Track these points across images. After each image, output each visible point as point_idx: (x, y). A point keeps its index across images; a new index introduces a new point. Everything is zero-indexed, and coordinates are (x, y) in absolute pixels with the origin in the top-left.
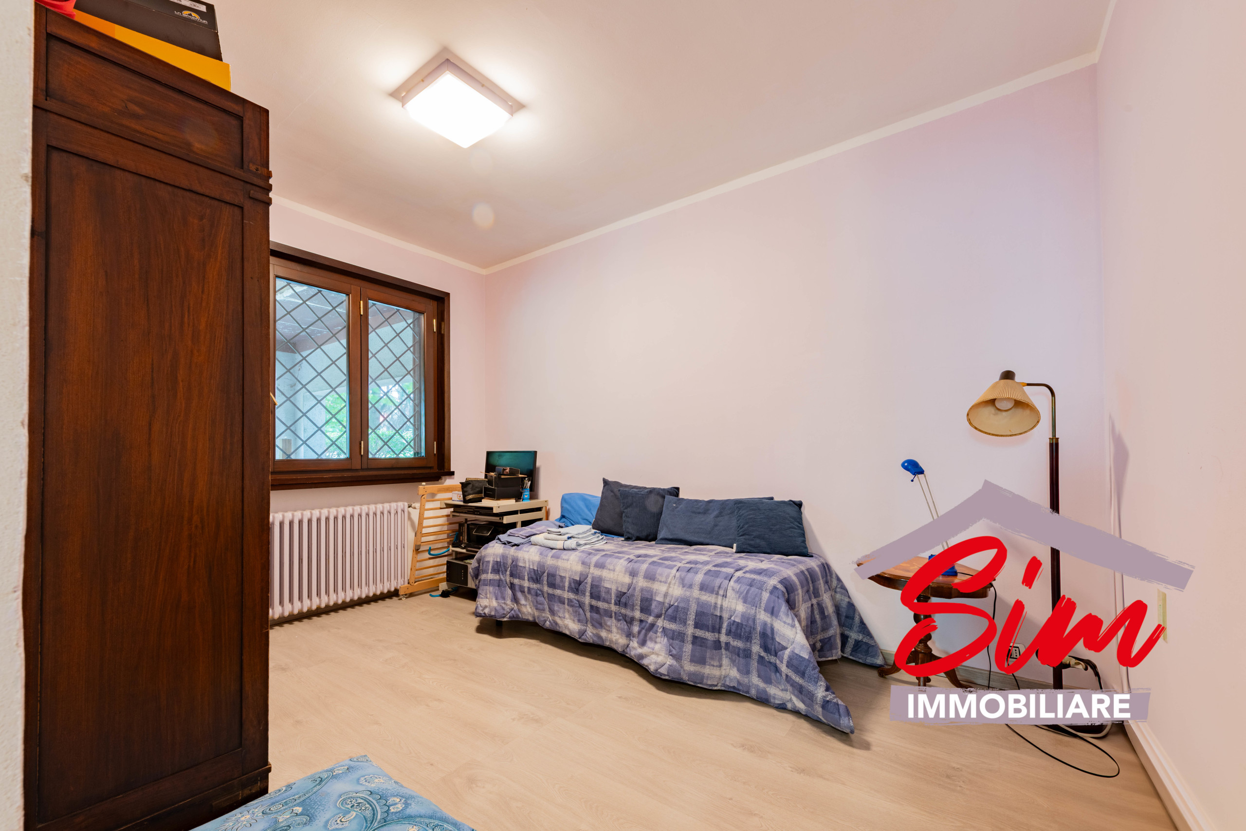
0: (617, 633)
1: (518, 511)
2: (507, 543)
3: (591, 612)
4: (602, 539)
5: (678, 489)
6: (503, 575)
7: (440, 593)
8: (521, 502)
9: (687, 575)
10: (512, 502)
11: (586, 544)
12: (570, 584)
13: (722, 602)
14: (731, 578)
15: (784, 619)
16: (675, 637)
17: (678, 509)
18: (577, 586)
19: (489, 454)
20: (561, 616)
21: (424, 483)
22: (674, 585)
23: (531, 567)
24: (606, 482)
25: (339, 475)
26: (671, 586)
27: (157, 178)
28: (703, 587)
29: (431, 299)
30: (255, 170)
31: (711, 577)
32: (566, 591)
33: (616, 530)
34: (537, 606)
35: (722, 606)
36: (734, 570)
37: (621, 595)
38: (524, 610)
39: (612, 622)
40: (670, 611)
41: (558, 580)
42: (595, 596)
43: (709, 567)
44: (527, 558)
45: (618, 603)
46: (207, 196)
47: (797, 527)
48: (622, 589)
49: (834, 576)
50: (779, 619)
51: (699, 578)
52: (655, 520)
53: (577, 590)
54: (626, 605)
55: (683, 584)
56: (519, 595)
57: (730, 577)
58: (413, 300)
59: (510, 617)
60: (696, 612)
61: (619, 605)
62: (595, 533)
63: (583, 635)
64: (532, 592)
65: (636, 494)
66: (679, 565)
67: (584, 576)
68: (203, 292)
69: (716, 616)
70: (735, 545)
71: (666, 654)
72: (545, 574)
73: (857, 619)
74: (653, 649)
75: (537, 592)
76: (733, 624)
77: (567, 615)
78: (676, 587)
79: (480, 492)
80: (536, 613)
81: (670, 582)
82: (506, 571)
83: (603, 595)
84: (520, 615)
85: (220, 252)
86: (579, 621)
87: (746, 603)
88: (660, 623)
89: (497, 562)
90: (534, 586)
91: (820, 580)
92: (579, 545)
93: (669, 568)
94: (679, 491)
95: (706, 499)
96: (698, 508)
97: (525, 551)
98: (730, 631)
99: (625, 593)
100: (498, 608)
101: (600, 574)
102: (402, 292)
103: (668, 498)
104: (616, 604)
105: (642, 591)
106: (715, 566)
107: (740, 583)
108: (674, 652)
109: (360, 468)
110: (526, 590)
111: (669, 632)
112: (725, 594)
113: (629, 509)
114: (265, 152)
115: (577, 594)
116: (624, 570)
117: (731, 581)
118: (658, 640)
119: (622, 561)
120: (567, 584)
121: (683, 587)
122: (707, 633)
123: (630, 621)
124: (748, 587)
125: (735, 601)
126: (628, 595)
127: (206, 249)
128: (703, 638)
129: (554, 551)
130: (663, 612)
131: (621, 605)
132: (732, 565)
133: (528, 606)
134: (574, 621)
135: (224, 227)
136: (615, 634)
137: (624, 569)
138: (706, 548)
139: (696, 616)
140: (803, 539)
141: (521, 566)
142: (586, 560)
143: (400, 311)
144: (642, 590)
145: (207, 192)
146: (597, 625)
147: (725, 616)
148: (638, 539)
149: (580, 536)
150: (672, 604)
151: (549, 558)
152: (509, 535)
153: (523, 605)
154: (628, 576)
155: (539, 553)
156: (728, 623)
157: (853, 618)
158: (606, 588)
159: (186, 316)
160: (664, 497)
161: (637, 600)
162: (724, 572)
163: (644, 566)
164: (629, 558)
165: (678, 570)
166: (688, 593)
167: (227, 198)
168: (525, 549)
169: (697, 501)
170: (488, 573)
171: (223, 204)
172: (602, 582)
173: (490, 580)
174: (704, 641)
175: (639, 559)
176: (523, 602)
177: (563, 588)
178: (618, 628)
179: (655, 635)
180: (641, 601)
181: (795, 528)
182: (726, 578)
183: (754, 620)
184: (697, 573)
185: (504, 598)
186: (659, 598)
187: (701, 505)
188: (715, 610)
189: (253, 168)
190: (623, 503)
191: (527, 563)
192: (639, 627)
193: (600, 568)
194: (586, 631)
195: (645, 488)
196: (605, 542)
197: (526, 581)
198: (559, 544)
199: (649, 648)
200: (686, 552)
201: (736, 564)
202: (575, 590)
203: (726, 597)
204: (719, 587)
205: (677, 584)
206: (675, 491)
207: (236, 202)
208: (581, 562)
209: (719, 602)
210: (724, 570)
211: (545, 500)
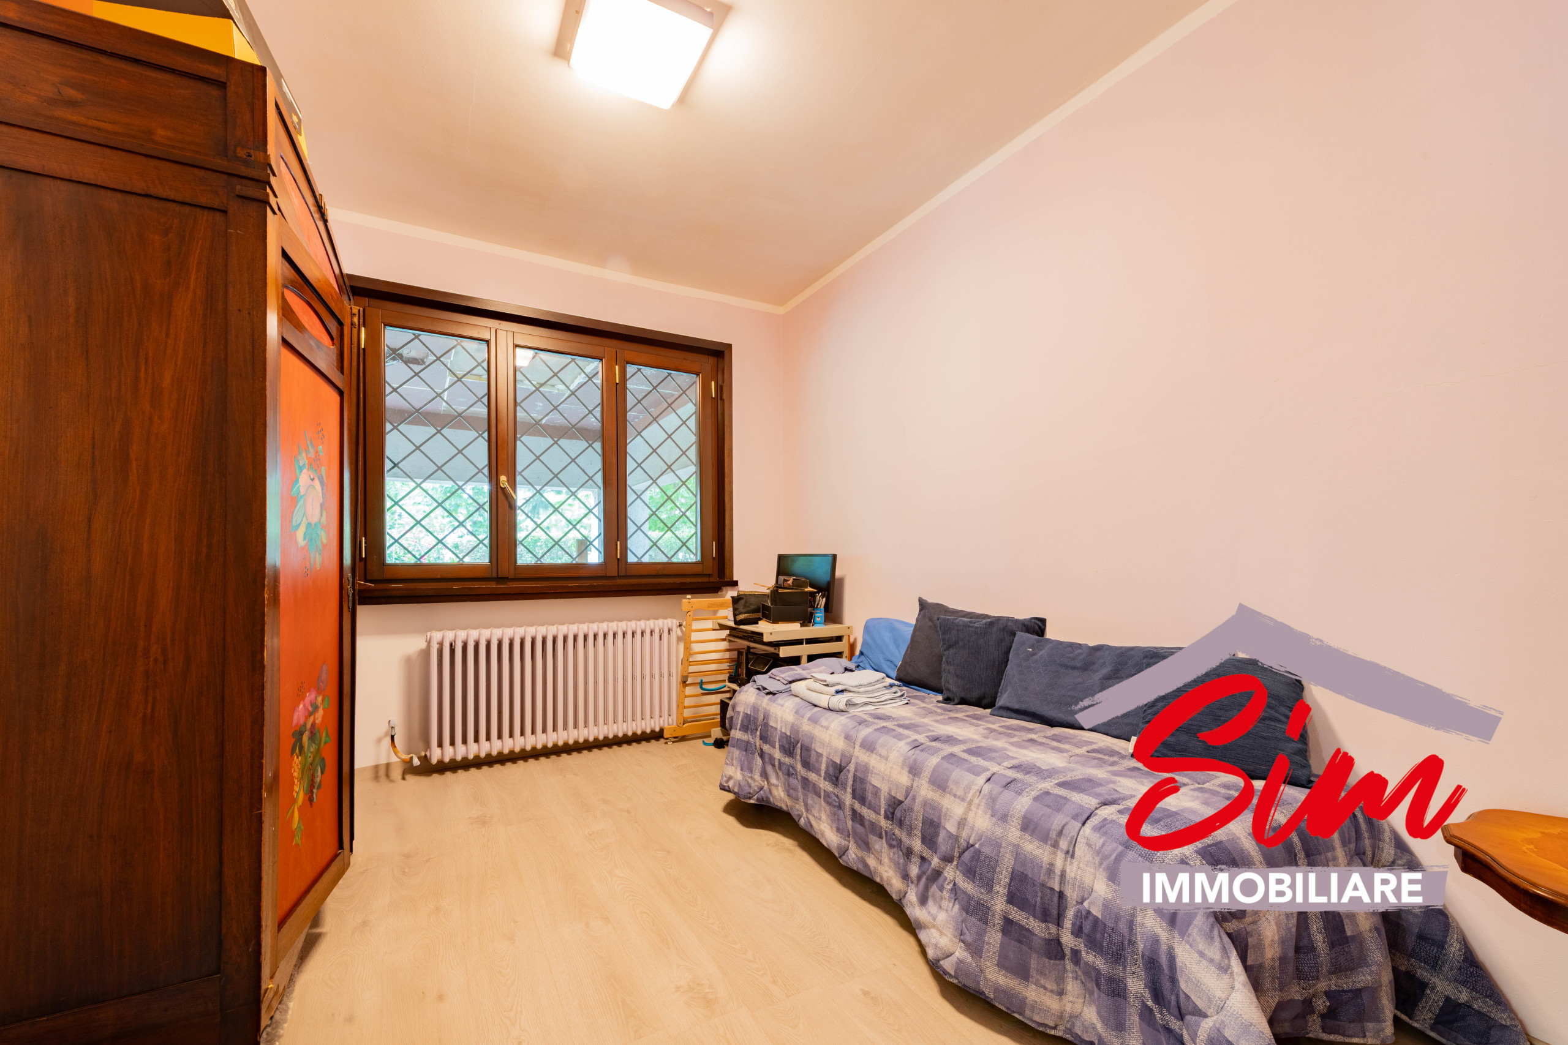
0: (890, 867)
1: (803, 639)
2: (761, 689)
3: (853, 820)
4: (902, 695)
5: (1043, 621)
6: (752, 735)
7: (711, 740)
8: (811, 628)
9: (1002, 792)
10: (796, 626)
11: (866, 704)
12: (827, 767)
13: (1065, 865)
14: (1088, 818)
15: (1201, 947)
16: (975, 910)
17: (1036, 657)
18: (836, 773)
19: (781, 558)
20: (815, 814)
21: (689, 596)
22: (978, 808)
23: (783, 731)
24: (923, 604)
25: (587, 583)
26: (972, 807)
27: (99, 184)
28: (1028, 825)
29: (709, 355)
30: (245, 157)
31: (1045, 808)
32: (822, 778)
33: (933, 682)
34: (789, 790)
35: (1063, 875)
36: (1097, 801)
37: (895, 804)
38: (775, 792)
39: (880, 845)
40: (967, 855)
41: (813, 759)
42: (860, 795)
43: (1048, 785)
44: (780, 715)
45: (890, 816)
46: (173, 201)
47: (1283, 719)
48: (896, 793)
49: (1387, 836)
50: (1187, 942)
51: (1023, 804)
52: (995, 673)
53: (837, 778)
54: (901, 824)
55: (992, 808)
56: (769, 769)
57: (1085, 816)
58: (685, 359)
59: (758, 799)
60: (1013, 872)
61: (892, 821)
62: (891, 686)
63: (844, 854)
64: (784, 768)
65: (966, 626)
66: (994, 768)
67: (847, 758)
68: (167, 335)
69: (1052, 889)
70: (1134, 739)
71: (955, 937)
72: (799, 745)
73: (1454, 948)
74: (934, 919)
75: (789, 770)
76: (1086, 918)
77: (824, 816)
78: (980, 812)
79: (757, 611)
80: (789, 803)
81: (972, 801)
82: (757, 730)
83: (870, 798)
84: (771, 799)
85: (193, 277)
86: (838, 830)
87: (1113, 882)
88: (950, 872)
89: (747, 714)
90: (787, 760)
91: (1333, 849)
92: (850, 704)
93: (974, 773)
94: (1045, 625)
95: (1092, 643)
96: (1073, 659)
97: (779, 705)
98: (1081, 927)
99: (901, 802)
100: (743, 783)
101: (866, 760)
102: (674, 351)
103: (1021, 636)
104: (886, 817)
105: (925, 805)
106: (1061, 785)
107: (1105, 833)
108: (968, 937)
109: (617, 575)
110: (777, 763)
111: (963, 895)
112: (1071, 849)
113: (951, 651)
114: (261, 129)
115: (837, 785)
116: (901, 762)
117: (1087, 825)
118: (945, 904)
119: (902, 744)
120: (823, 767)
121: (992, 816)
122: (1031, 919)
123: (909, 853)
124: (1121, 848)
125: (1093, 871)
126: (904, 807)
127: (173, 276)
128: (1022, 927)
129: (817, 709)
130: (956, 854)
131: (895, 821)
132: (1099, 790)
133: (780, 788)
134: (831, 827)
135: (200, 242)
136: (887, 869)
137: (901, 759)
138: (1075, 736)
139: (1011, 879)
140: (1300, 746)
141: (772, 727)
142: (851, 733)
143: (672, 375)
144: (925, 803)
145: (172, 195)
146: (862, 845)
147: (1072, 895)
148: (963, 702)
149: (862, 690)
150: (971, 842)
151: (806, 721)
152: (770, 677)
153: (774, 785)
154: (907, 773)
155: (794, 711)
156: (1078, 912)
157: (1442, 945)
158: (874, 786)
159: (143, 370)
160: (1014, 634)
161: (916, 819)
162: (1074, 803)
163: (933, 761)
164: (916, 740)
165: (989, 780)
166: (999, 831)
167: (203, 200)
168: (780, 701)
169: (1072, 646)
170: (736, 729)
171: (198, 210)
172: (869, 775)
173: (738, 739)
174: (1027, 934)
175: (933, 744)
176: (773, 780)
177: (818, 772)
178: (890, 859)
179: (940, 893)
180: (922, 823)
181: (1279, 721)
182: (1075, 817)
183: (1131, 924)
184: (1020, 794)
185: (751, 770)
186: (951, 826)
187: (1080, 654)
188: (1049, 877)
189: (242, 153)
190: (944, 640)
191: (779, 722)
192: (920, 867)
193: (868, 750)
194: (848, 849)
195: (987, 616)
196: (906, 702)
197: (777, 750)
198: (823, 700)
199: (929, 912)
200: (1031, 740)
201: (1112, 786)
202: (834, 779)
203: (1073, 856)
204: (1060, 833)
205: (982, 807)
206: (1037, 627)
207: (216, 205)
208: (843, 735)
209: (1059, 864)
210: (1077, 797)
211: (848, 626)
